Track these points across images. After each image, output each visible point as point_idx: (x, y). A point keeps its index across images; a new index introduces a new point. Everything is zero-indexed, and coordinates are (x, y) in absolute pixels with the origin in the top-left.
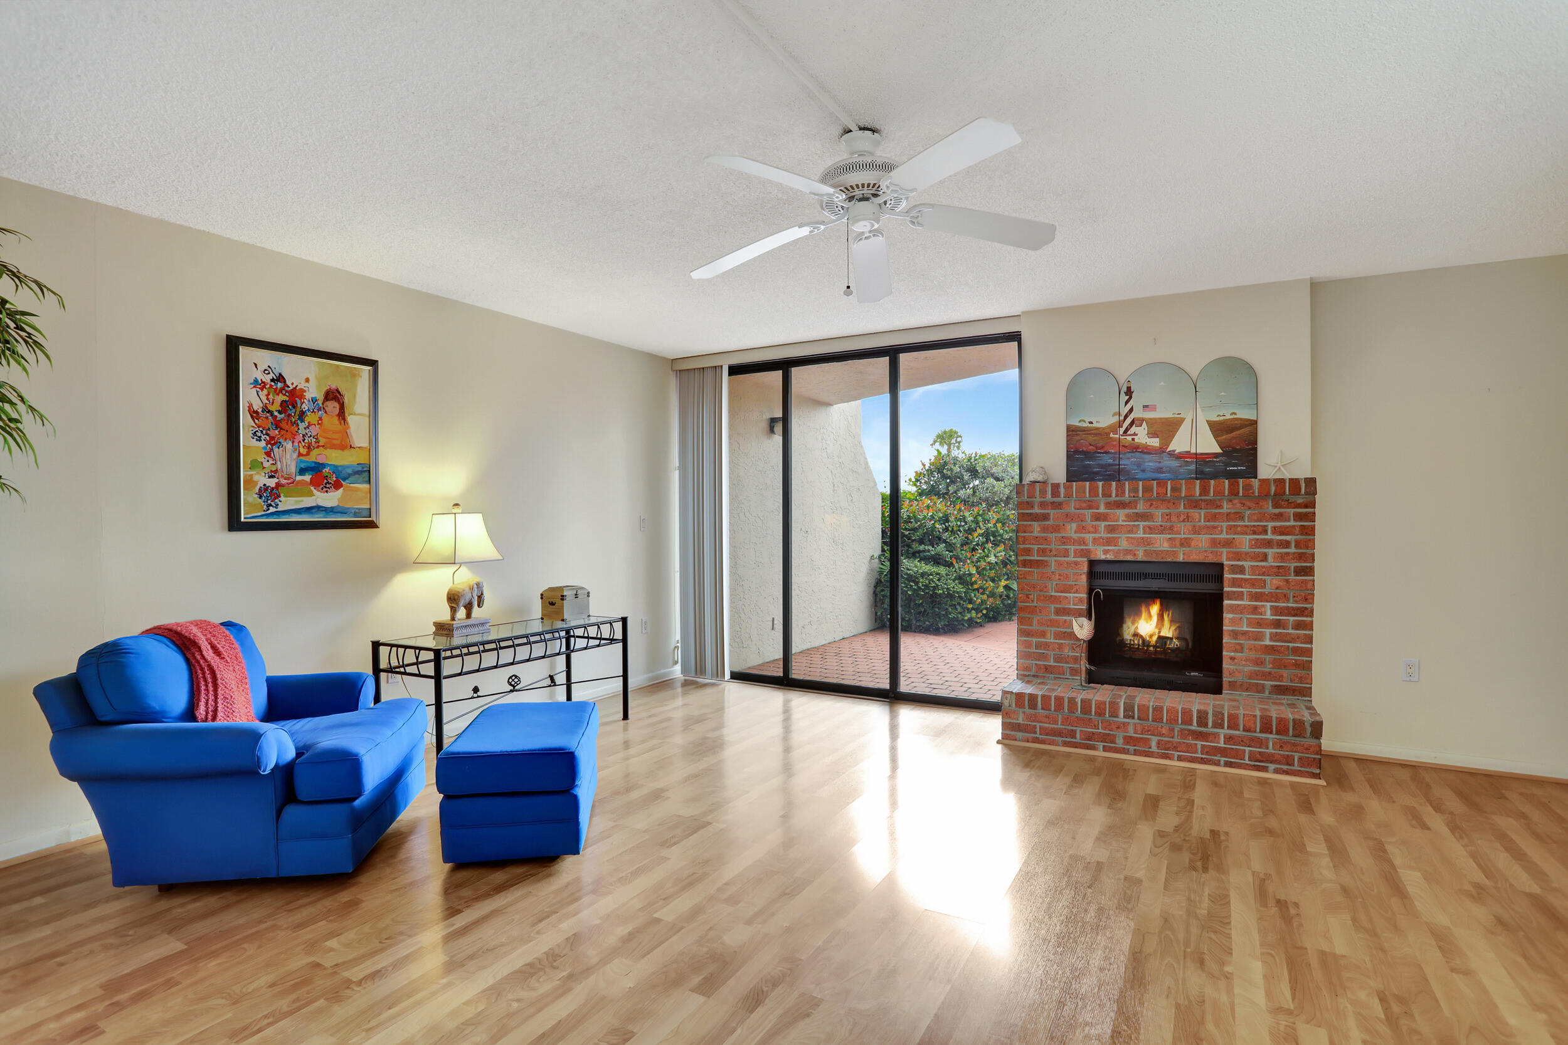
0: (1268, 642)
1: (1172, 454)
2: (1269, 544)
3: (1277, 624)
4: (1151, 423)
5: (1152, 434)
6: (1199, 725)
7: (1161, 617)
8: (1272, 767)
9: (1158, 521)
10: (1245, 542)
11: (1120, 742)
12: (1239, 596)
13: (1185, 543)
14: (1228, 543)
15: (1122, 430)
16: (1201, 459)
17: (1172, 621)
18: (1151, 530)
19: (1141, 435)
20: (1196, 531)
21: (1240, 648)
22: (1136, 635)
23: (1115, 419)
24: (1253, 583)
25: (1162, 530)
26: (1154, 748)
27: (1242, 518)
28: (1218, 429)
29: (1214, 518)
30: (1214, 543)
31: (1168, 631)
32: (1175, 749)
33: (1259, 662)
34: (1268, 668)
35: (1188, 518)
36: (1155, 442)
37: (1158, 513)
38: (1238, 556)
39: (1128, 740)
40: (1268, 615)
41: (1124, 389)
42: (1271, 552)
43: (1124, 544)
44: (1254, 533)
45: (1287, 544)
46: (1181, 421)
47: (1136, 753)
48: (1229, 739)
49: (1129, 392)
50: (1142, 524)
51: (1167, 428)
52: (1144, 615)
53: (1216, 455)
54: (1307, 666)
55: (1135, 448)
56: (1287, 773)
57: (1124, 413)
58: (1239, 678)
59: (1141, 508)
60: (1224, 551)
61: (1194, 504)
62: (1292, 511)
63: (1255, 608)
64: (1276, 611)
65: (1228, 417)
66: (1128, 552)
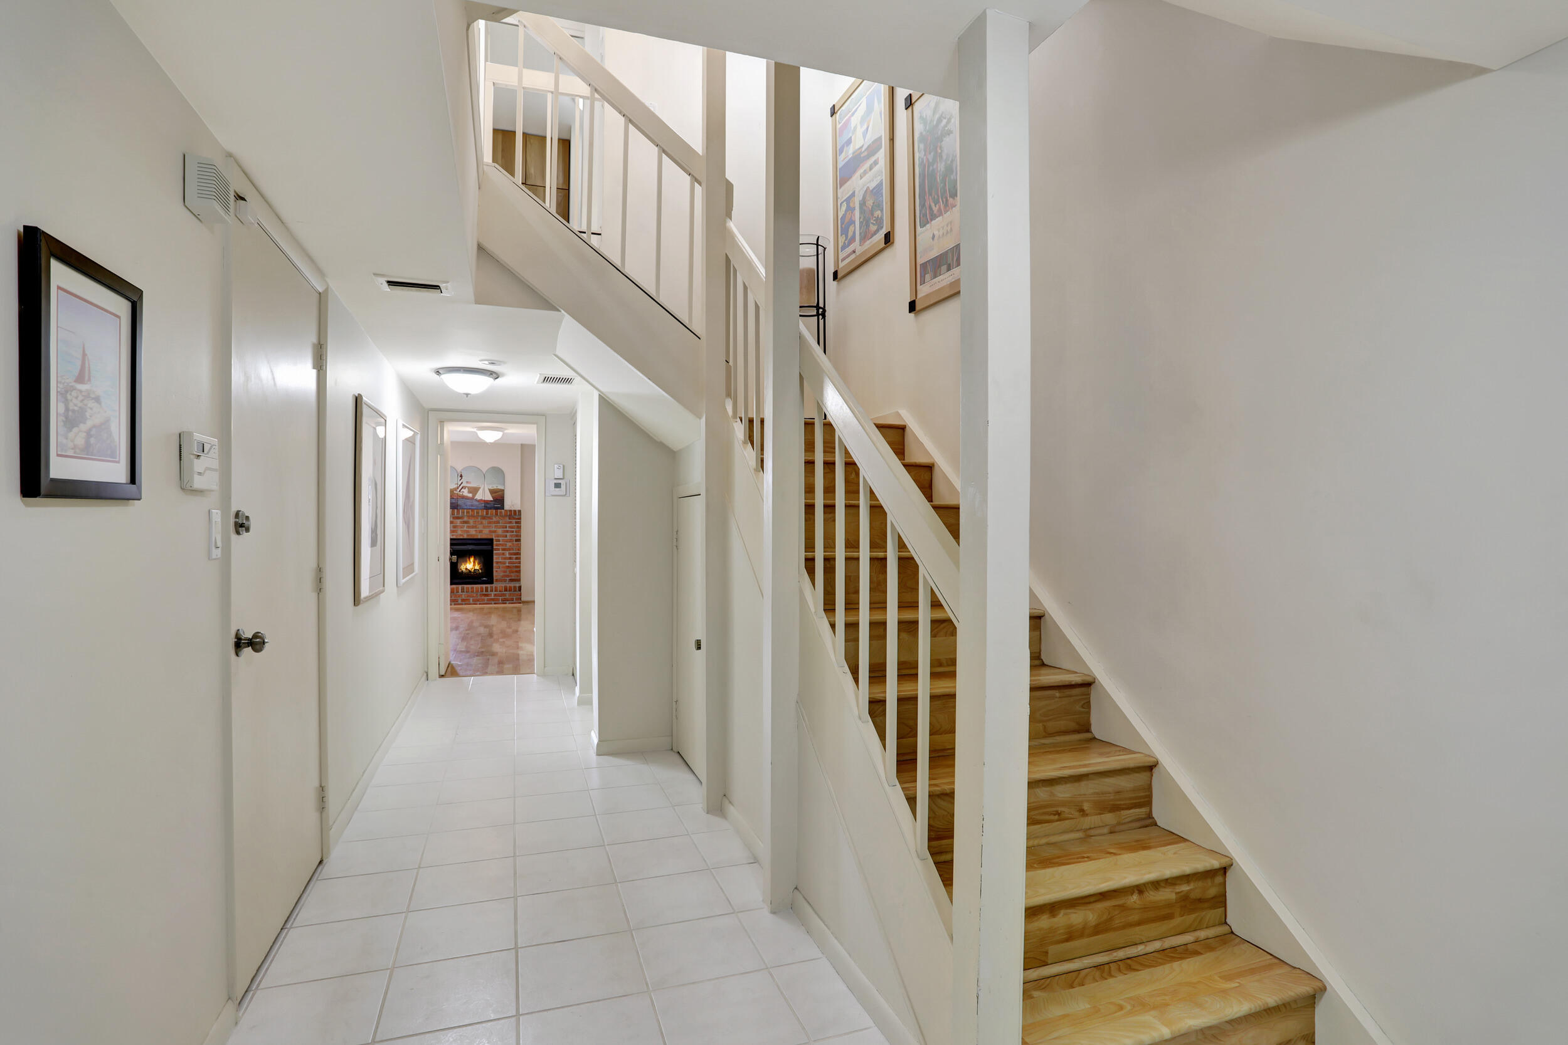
0: (507, 565)
1: (476, 500)
2: (507, 531)
3: (510, 558)
4: (468, 488)
5: (469, 492)
6: (486, 592)
7: (474, 562)
8: (508, 602)
9: (472, 524)
10: (500, 531)
11: (460, 602)
12: (498, 550)
13: (481, 532)
14: (495, 532)
15: (458, 490)
16: (486, 502)
17: (479, 564)
18: (468, 527)
19: (465, 493)
20: (484, 527)
21: (499, 567)
22: (466, 569)
23: (456, 486)
24: (502, 545)
25: (473, 527)
26: (471, 602)
27: (499, 523)
28: (492, 492)
29: (490, 523)
30: (490, 531)
31: (477, 567)
32: (478, 601)
33: (505, 572)
34: (508, 573)
35: (482, 523)
36: (470, 495)
37: (471, 521)
38: (498, 536)
39: (463, 600)
40: (508, 556)
41: (459, 475)
42: (508, 534)
43: (459, 532)
44: (503, 528)
45: (513, 532)
46: (480, 488)
47: (465, 604)
48: (495, 595)
49: (461, 476)
50: (466, 525)
51: (474, 491)
52: (468, 562)
53: (491, 501)
54: (519, 572)
55: (463, 497)
56: (512, 603)
57: (459, 483)
58: (499, 578)
59: (466, 519)
60: (494, 534)
61: (484, 518)
62: (514, 521)
63: (503, 553)
64: (510, 554)
65: (495, 488)
66: (461, 535)
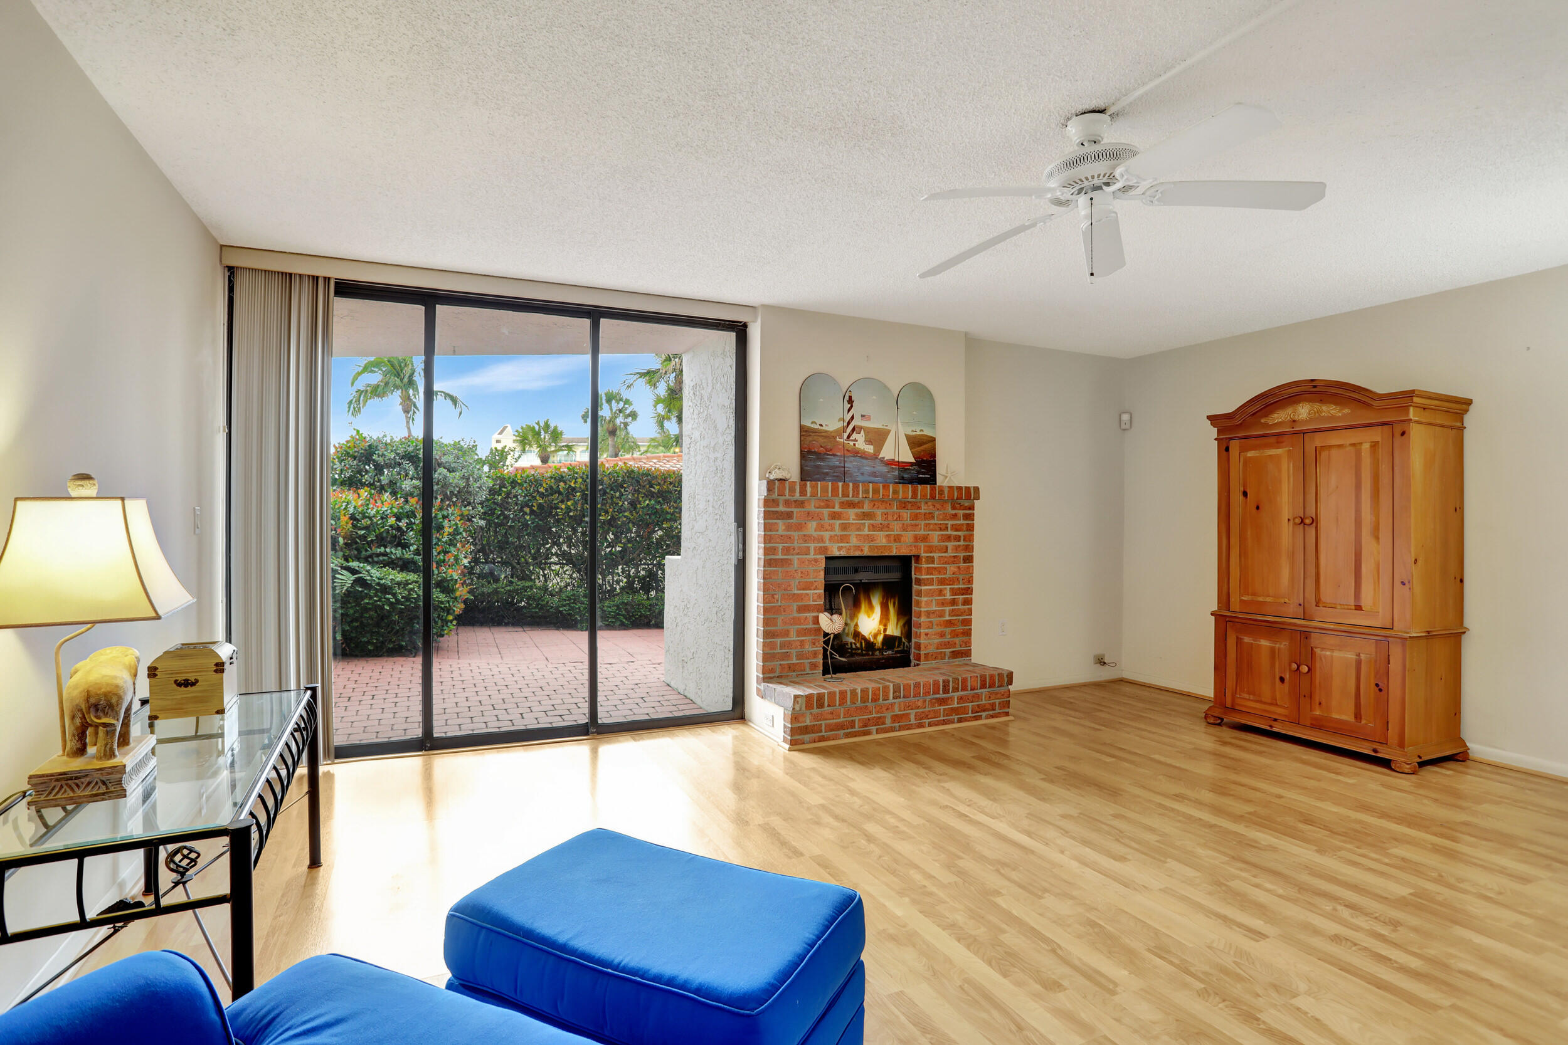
0: (947, 618)
1: (882, 460)
2: (948, 538)
3: (953, 602)
4: (868, 431)
5: (869, 442)
6: (944, 693)
8: (984, 714)
9: (879, 520)
10: (935, 536)
11: (888, 721)
12: (930, 582)
13: (897, 539)
14: (925, 539)
15: (846, 435)
16: (902, 466)
18: (873, 527)
19: (860, 442)
20: (905, 528)
21: (930, 625)
23: (840, 425)
24: (939, 571)
25: (883, 527)
26: (913, 721)
27: (933, 517)
28: (914, 442)
29: (915, 517)
30: (916, 539)
32: (927, 717)
33: (942, 635)
34: (948, 638)
35: (899, 518)
36: (870, 449)
37: (879, 512)
38: (930, 549)
39: (895, 718)
40: (948, 597)
41: (847, 398)
42: (950, 545)
43: (854, 541)
44: (941, 530)
45: (958, 538)
46: (889, 432)
47: (901, 728)
48: (961, 699)
49: (850, 401)
50: (867, 522)
51: (878, 437)
53: (912, 464)
54: (968, 633)
55: (856, 453)
56: (992, 717)
57: (848, 417)
58: (931, 649)
59: (867, 508)
60: (922, 545)
61: (903, 505)
62: (962, 512)
63: (941, 590)
64: (954, 592)
65: (918, 433)
66: (858, 548)
